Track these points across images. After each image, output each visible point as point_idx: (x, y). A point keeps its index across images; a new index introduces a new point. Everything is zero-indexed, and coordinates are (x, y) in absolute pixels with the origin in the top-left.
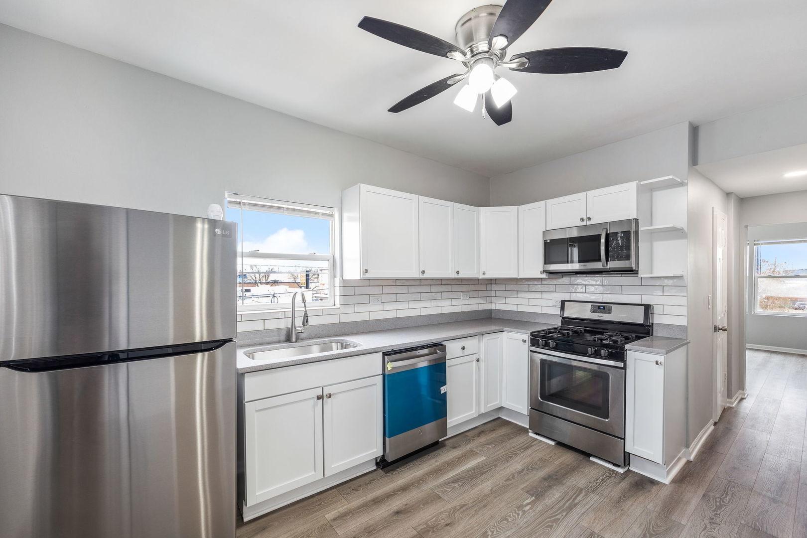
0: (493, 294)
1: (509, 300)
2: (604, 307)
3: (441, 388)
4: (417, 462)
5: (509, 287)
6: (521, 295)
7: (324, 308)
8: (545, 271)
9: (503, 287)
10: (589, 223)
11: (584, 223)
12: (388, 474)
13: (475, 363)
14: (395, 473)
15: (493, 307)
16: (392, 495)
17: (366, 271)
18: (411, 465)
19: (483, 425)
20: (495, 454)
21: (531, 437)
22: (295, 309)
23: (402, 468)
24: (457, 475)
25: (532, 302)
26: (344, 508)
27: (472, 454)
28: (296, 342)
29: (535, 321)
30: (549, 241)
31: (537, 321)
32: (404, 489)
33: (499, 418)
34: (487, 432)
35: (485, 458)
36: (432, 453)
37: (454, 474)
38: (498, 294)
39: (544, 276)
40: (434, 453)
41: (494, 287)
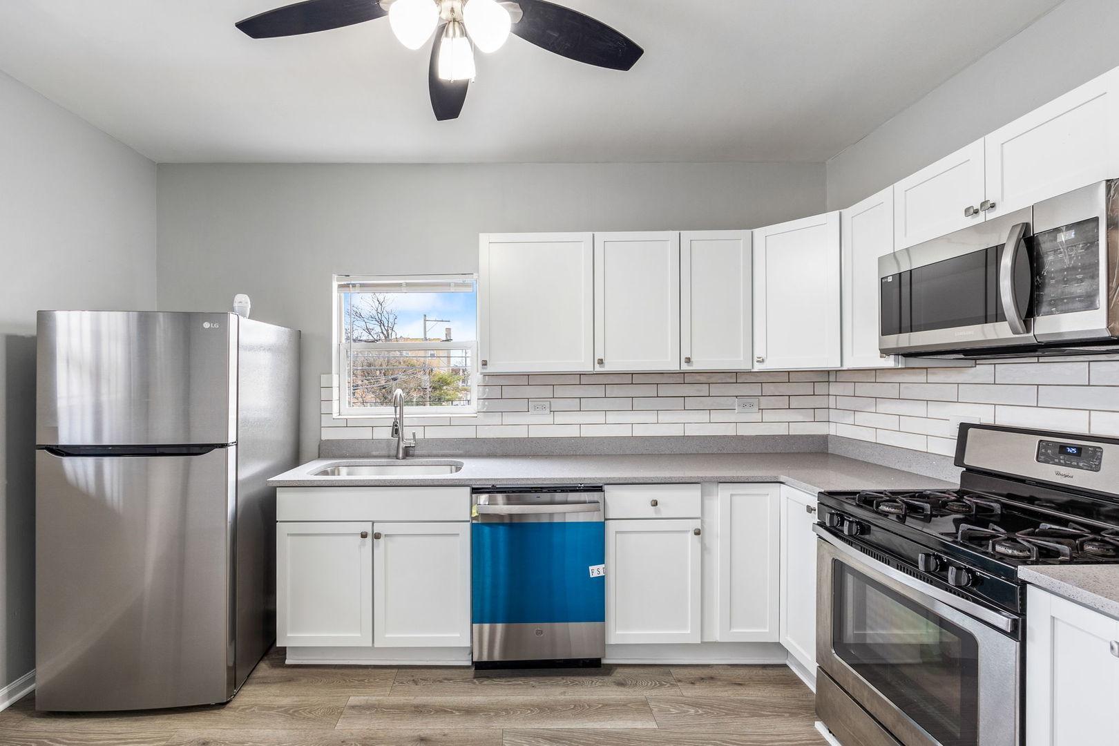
0: (832, 405)
1: (860, 418)
2: (1079, 449)
3: (591, 568)
4: (533, 681)
5: (862, 389)
6: (884, 407)
7: (454, 415)
8: (885, 352)
9: (848, 389)
10: (991, 215)
11: (980, 219)
12: (475, 680)
13: (691, 535)
14: (486, 683)
15: (832, 430)
16: (446, 711)
17: (485, 363)
18: (520, 681)
19: (729, 667)
20: (684, 730)
21: (817, 734)
22: (404, 416)
23: (503, 681)
24: (570, 731)
25: (907, 424)
26: (378, 698)
27: (643, 708)
28: (404, 458)
29: (911, 470)
30: (890, 279)
31: (914, 470)
32: (469, 711)
33: (785, 666)
34: (719, 683)
35: (656, 727)
36: (569, 678)
37: (567, 727)
38: (842, 403)
39: (890, 362)
40: (576, 678)
41: (835, 389)
